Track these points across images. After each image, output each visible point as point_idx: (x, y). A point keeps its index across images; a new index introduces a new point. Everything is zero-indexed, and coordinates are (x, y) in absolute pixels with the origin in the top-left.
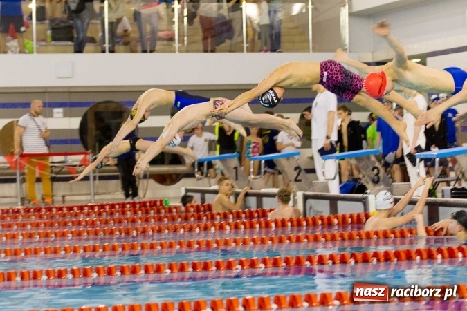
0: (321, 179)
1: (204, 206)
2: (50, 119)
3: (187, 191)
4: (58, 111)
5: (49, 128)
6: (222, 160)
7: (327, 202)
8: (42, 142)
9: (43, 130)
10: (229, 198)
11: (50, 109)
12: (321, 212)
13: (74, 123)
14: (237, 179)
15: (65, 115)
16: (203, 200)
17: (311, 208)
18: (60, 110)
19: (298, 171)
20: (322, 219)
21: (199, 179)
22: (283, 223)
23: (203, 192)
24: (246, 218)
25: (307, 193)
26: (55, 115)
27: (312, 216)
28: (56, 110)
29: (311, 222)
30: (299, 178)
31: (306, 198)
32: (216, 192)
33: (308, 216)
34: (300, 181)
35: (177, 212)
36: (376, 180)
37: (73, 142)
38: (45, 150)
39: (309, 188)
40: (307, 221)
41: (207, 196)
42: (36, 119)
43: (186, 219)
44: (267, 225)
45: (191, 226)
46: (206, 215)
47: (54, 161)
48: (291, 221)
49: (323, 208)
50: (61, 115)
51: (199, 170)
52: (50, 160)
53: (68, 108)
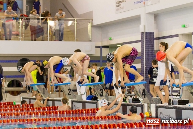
0: (79, 94)
1: (30, 105)
3: (23, 98)
6: (38, 85)
7: (81, 104)
10: (40, 101)
14: (44, 94)
16: (30, 102)
19: (69, 90)
20: (79, 111)
22: (63, 112)
23: (30, 99)
24: (47, 110)
25: (73, 100)
27: (75, 110)
29: (74, 112)
30: (70, 94)
31: (72, 102)
33: (73, 109)
34: (70, 95)
35: (19, 107)
36: (102, 95)
39: (74, 98)
40: (73, 112)
41: (32, 100)
43: (23, 110)
44: (56, 113)
45: (24, 113)
46: (31, 109)
48: (66, 111)
49: (80, 106)
51: (28, 89)
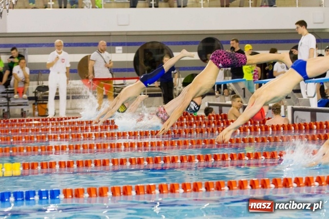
0: (305, 97)
1: (221, 116)
2: (113, 54)
3: (209, 104)
4: (119, 49)
5: (113, 60)
6: (234, 83)
7: (309, 113)
8: (107, 70)
9: (108, 62)
10: (239, 110)
11: (113, 47)
12: (305, 120)
13: (130, 57)
14: (244, 97)
15: (124, 52)
16: (221, 111)
17: (297, 117)
18: (121, 48)
20: (305, 125)
21: (217, 97)
22: (278, 127)
23: (221, 106)
24: (251, 124)
25: (295, 107)
26: (117, 52)
27: (298, 123)
28: (117, 48)
29: (297, 127)
31: (294, 110)
32: (230, 106)
33: (295, 123)
34: (290, 98)
35: (202, 120)
37: (129, 70)
38: (110, 76)
39: (296, 103)
40: (295, 126)
41: (224, 108)
42: (102, 54)
43: (209, 124)
44: (267, 129)
45: (212, 129)
46: (223, 122)
47: (116, 83)
48: (283, 126)
49: (306, 117)
50: (121, 51)
51: (218, 90)
52: (114, 83)
53: (126, 47)
